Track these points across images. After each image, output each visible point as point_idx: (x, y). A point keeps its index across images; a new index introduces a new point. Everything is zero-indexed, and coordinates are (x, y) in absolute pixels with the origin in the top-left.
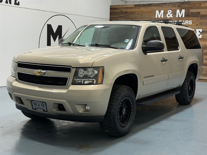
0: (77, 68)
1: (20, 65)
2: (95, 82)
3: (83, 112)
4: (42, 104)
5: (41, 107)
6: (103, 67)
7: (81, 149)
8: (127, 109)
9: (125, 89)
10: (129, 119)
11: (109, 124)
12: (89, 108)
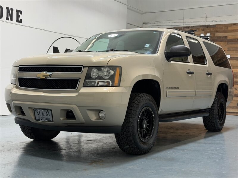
0: (90, 68)
1: (22, 69)
2: (111, 84)
3: (96, 120)
4: (46, 112)
5: (45, 116)
6: (121, 66)
7: (93, 164)
8: (148, 122)
9: (146, 96)
10: (150, 134)
11: (127, 137)
12: (103, 115)
